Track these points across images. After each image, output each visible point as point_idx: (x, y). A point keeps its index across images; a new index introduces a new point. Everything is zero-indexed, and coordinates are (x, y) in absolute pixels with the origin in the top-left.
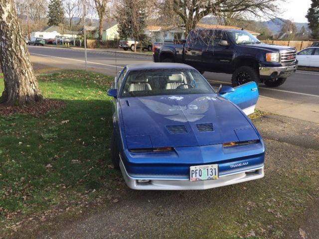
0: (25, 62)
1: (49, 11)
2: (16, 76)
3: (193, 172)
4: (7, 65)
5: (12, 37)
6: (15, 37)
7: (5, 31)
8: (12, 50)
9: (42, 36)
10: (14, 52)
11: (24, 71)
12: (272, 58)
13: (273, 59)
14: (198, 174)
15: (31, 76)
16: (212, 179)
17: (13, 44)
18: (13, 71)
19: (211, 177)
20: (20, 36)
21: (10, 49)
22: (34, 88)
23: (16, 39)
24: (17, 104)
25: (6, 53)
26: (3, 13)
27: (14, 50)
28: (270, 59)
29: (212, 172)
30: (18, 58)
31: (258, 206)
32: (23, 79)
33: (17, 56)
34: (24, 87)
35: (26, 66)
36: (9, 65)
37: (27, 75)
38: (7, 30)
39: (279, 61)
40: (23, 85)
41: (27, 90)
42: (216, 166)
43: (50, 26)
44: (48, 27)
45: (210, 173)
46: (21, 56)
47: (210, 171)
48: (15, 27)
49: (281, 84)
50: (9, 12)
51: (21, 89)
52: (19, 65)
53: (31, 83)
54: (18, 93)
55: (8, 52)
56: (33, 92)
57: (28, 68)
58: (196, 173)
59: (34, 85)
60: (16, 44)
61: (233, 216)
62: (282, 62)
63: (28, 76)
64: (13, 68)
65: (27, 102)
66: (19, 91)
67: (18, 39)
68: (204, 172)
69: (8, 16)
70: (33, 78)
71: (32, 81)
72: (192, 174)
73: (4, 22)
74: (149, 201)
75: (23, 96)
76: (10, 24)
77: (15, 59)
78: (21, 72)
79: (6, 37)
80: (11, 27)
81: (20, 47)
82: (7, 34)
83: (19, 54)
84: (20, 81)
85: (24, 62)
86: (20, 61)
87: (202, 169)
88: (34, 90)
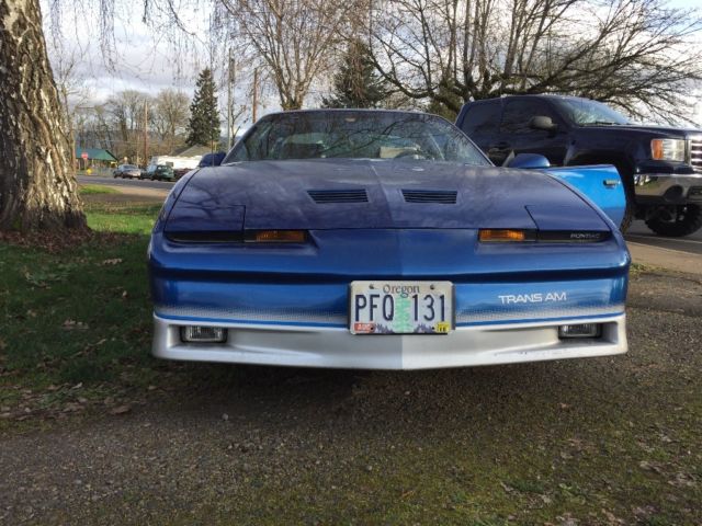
0: (49, 128)
1: (191, 117)
2: (23, 160)
3: (361, 302)
4: (5, 134)
5: (21, 69)
6: (30, 69)
7: (8, 54)
8: (20, 98)
9: (172, 164)
10: (22, 102)
11: (43, 150)
12: (666, 152)
13: (670, 154)
14: (378, 312)
15: (61, 166)
16: (431, 333)
17: (22, 85)
18: (17, 148)
19: (428, 324)
20: (42, 68)
21: (14, 96)
22: (65, 193)
23: (32, 75)
24: (17, 226)
25: (5, 104)
26: (7, 12)
27: (24, 98)
28: (661, 154)
29: (430, 307)
30: (31, 118)
31: (606, 452)
32: (40, 170)
33: (29, 112)
34: (40, 189)
35: (48, 139)
36: (9, 133)
37: (49, 160)
38: (12, 52)
39: (687, 160)
40: (39, 182)
41: (47, 196)
42: (445, 288)
43: (191, 146)
44: (186, 149)
45: (424, 311)
46: (40, 115)
47: (423, 304)
48: (31, 47)
49: (695, 230)
50: (21, 12)
51: (31, 192)
52: (32, 135)
53: (59, 181)
54: (24, 202)
55: (9, 103)
56: (62, 204)
57: (54, 143)
58: (373, 306)
59: (65, 187)
60: (30, 84)
61: (502, 471)
62: (694, 163)
63: (54, 163)
64: (18, 142)
65: (41, 225)
66: (26, 196)
67: (36, 73)
68: (404, 306)
69: (18, 21)
70: (66, 170)
71: (61, 177)
72: (358, 307)
73: (7, 33)
74: (226, 417)
75: (34, 210)
76: (20, 40)
77: (23, 118)
78: (37, 151)
79: (8, 67)
80: (21, 45)
81: (38, 94)
82: (11, 61)
83: (35, 109)
84: (30, 173)
85: (45, 128)
86: (36, 125)
87: (394, 296)
88: (66, 200)
